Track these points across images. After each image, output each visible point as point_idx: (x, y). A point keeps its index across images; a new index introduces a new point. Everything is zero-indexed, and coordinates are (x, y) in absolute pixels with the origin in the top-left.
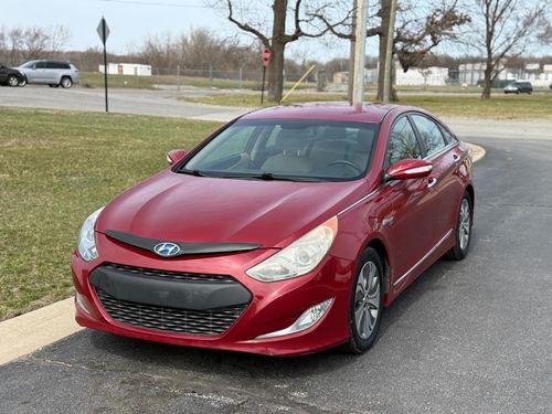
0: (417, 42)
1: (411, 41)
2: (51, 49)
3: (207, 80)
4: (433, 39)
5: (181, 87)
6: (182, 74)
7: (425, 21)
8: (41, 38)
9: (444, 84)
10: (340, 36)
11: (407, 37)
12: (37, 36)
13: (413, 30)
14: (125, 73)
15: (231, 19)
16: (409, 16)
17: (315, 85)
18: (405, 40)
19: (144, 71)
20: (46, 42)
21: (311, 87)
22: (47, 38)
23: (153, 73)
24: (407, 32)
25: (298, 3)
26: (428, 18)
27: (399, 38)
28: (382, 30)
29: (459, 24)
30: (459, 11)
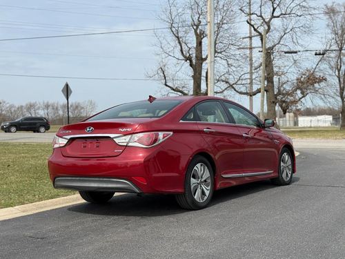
0: (291, 95)
1: (288, 94)
4: (302, 93)
7: (295, 81)
8: (79, 108)
9: (330, 125)
10: (241, 93)
11: (284, 92)
12: (77, 107)
13: (288, 88)
15: (166, 85)
16: (284, 79)
18: (283, 94)
22: (82, 108)
24: (284, 89)
25: (207, 73)
26: (297, 79)
27: (279, 93)
28: (267, 89)
29: (318, 82)
30: (318, 74)
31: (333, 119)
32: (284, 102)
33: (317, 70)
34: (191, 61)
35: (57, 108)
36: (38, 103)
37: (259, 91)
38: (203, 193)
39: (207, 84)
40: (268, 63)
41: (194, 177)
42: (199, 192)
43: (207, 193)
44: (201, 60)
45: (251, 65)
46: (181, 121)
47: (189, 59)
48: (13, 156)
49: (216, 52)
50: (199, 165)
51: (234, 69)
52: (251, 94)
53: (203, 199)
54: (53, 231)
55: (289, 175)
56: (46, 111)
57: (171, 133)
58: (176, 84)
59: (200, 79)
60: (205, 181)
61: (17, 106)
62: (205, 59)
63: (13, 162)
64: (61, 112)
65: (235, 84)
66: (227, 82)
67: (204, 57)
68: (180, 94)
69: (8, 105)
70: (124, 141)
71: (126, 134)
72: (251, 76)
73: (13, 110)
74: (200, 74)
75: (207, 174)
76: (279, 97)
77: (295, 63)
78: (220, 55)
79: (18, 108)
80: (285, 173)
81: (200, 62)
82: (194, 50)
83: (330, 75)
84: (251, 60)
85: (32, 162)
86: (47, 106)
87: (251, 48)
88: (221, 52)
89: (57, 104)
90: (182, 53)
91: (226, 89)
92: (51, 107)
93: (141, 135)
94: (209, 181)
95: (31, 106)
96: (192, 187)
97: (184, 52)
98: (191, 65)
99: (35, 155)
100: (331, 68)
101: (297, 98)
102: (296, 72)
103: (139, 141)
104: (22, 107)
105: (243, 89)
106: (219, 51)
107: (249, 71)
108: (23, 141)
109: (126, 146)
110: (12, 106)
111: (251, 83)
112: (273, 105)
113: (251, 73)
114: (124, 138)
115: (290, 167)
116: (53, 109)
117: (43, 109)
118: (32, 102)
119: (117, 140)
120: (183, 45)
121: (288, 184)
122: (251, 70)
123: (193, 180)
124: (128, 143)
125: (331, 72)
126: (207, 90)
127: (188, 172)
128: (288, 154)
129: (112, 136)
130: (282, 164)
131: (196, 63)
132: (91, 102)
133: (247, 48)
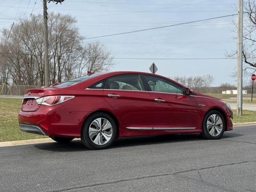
12: (199, 80)
14: (234, 93)
15: (247, 62)
20: (203, 83)
46: (88, 89)
50: (99, 119)
53: (102, 143)
55: (219, 132)
60: (107, 131)
70: (40, 101)
71: (41, 97)
75: (109, 126)
80: (213, 130)
96: (90, 134)
103: (47, 101)
109: (41, 104)
115: (222, 126)
119: (37, 101)
123: (91, 129)
129: (36, 98)
130: (209, 122)
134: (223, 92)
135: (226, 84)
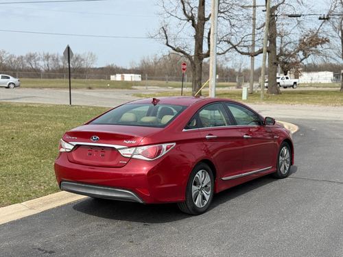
0: (292, 56)
1: (289, 55)
2: (85, 66)
3: (164, 82)
4: (304, 54)
5: (149, 87)
6: (148, 79)
7: (298, 42)
8: (80, 60)
9: (330, 82)
10: (242, 53)
11: (286, 53)
12: (77, 59)
13: (290, 48)
14: (126, 79)
15: (168, 46)
16: (286, 39)
17: (235, 84)
18: (285, 55)
19: (137, 78)
20: (82, 62)
21: (233, 86)
22: (83, 60)
23: (142, 79)
24: (286, 50)
25: (209, 34)
26: (300, 40)
27: (281, 54)
28: (269, 49)
29: (321, 44)
30: (321, 36)
31: (334, 76)
32: (286, 63)
33: (320, 31)
34: (193, 21)
35: (57, 59)
36: (38, 53)
37: (261, 52)
38: (204, 198)
39: (209, 45)
40: (272, 23)
41: (195, 184)
42: (199, 197)
43: (207, 197)
44: (203, 19)
45: (254, 25)
46: (184, 130)
47: (191, 18)
48: (16, 125)
49: (219, 12)
50: (200, 172)
51: (237, 30)
52: (253, 55)
53: (203, 204)
54: (61, 242)
55: (287, 168)
56: (46, 62)
57: (175, 144)
58: (177, 44)
59: (202, 39)
60: (206, 186)
61: (17, 57)
62: (208, 19)
63: (17, 133)
64: (61, 64)
65: (237, 45)
66: (229, 42)
67: (206, 17)
68: (182, 54)
69: (8, 55)
70: (128, 153)
71: (130, 146)
72: (254, 38)
73: (13, 60)
74: (202, 34)
75: (208, 180)
76: (281, 58)
77: (299, 23)
78: (222, 15)
79: (18, 58)
80: (283, 167)
81: (203, 22)
82: (197, 10)
83: (333, 37)
84: (254, 19)
85: (35, 134)
86: (47, 57)
87: (254, 7)
88: (223, 12)
89: (58, 54)
90: (185, 12)
91: (227, 50)
92: (51, 58)
93: (145, 148)
94: (210, 186)
95: (31, 56)
96: (193, 195)
97: (187, 12)
98: (193, 25)
99: (38, 124)
100: (335, 29)
101: (299, 59)
102: (299, 33)
103: (143, 154)
104: (22, 57)
105: (245, 50)
106: (222, 11)
107: (251, 32)
108: (24, 101)
109: (131, 158)
110: (11, 57)
111: (253, 45)
112: (275, 66)
113: (254, 34)
114: (128, 149)
115: (289, 160)
116: (53, 60)
117: (44, 60)
118: (32, 53)
119: (122, 152)
120: (186, 4)
121: (286, 177)
122: (254, 31)
123: (194, 188)
124: (132, 155)
125: (334, 33)
126: (209, 51)
127: (190, 180)
128: (287, 148)
129: (117, 147)
130: (281, 158)
131: (199, 23)
132: (92, 54)
133: (251, 7)
134: (112, 77)
135: (112, 65)
